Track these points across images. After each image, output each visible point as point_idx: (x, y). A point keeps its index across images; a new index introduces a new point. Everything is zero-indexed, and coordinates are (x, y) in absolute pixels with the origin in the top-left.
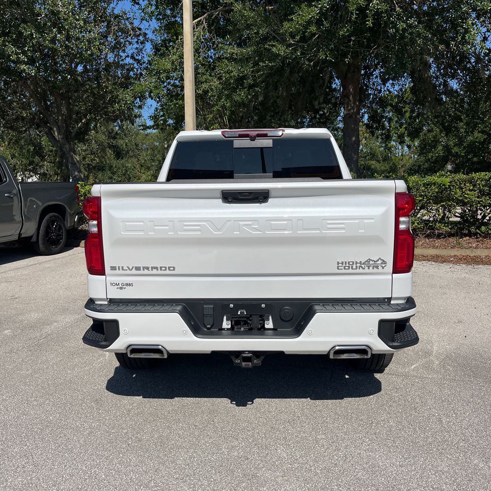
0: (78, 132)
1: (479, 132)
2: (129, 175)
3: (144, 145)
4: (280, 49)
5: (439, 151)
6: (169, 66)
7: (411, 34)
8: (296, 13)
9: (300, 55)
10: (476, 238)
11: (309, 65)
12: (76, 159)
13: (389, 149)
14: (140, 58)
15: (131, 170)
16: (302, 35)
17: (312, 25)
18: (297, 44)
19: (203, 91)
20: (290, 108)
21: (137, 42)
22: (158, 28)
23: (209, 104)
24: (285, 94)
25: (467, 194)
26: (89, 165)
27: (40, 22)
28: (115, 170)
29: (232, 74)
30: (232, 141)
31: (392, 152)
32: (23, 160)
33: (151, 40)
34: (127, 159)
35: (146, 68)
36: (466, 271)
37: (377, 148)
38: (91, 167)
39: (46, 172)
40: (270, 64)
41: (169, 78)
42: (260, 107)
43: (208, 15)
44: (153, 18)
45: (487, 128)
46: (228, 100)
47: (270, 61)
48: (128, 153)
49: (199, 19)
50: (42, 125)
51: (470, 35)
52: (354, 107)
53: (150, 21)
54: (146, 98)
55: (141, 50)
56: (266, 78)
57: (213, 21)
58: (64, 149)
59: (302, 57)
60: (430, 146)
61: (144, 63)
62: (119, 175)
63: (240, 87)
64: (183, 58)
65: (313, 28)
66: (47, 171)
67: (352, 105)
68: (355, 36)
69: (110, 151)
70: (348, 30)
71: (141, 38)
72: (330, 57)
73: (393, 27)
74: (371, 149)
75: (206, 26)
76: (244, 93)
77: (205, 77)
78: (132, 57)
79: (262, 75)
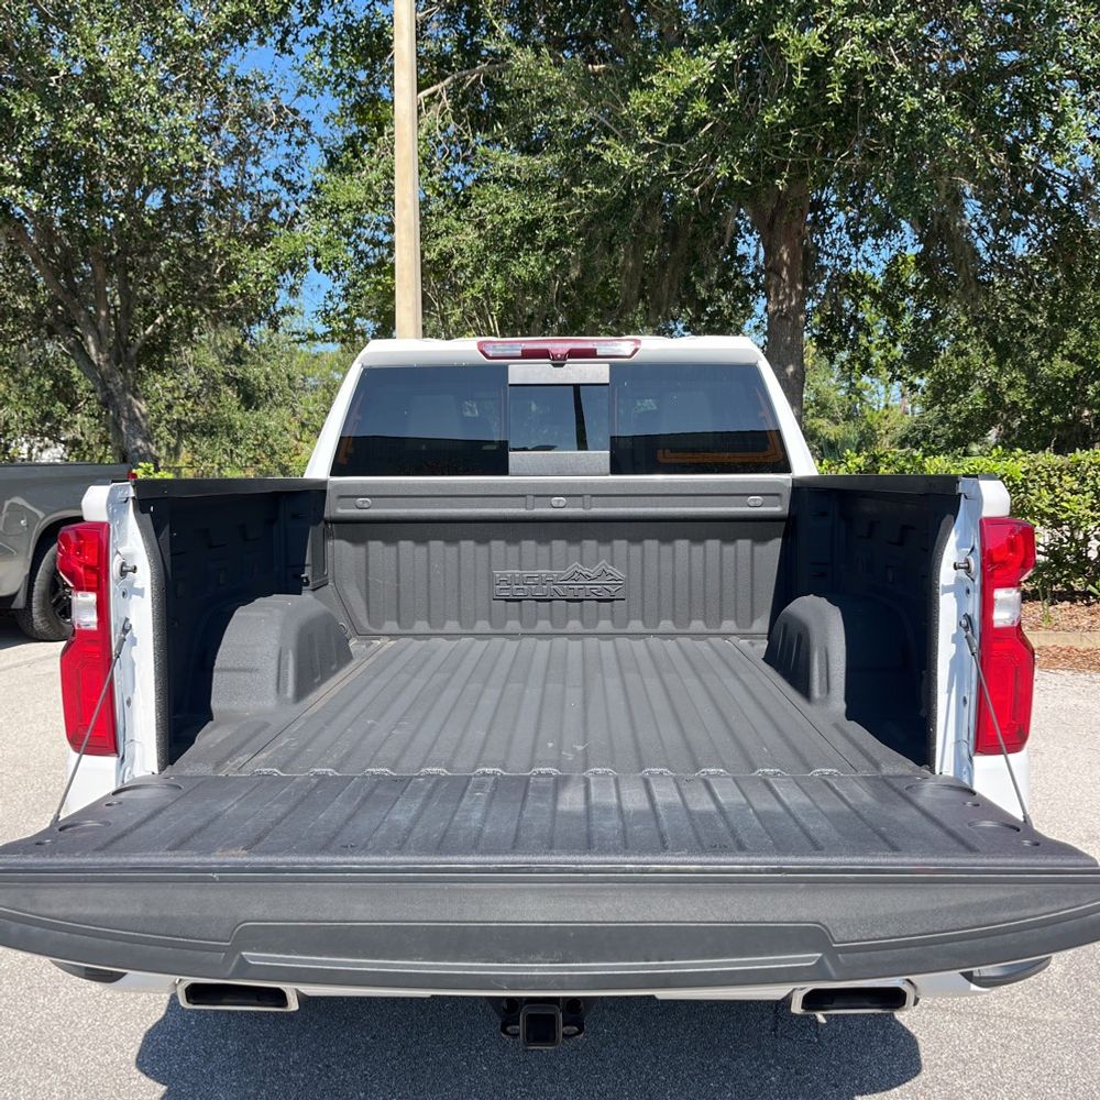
0: (146, 345)
1: (1064, 357)
2: (271, 446)
3: (310, 380)
4: (621, 156)
5: (975, 398)
6: (360, 195)
7: (931, 123)
8: (661, 69)
9: (670, 170)
10: (1088, 605)
11: (690, 194)
12: (139, 409)
13: (859, 393)
14: (293, 177)
15: (277, 436)
16: (674, 124)
17: (698, 98)
18: (660, 146)
19: (440, 254)
20: (642, 296)
21: (289, 142)
22: (337, 112)
23: (454, 286)
24: (630, 264)
25: (1068, 501)
26: (179, 422)
27: (56, 88)
28: (240, 434)
29: (508, 216)
30: (505, 368)
31: (864, 400)
32: (27, 409)
33: (320, 140)
34: (267, 409)
35: (308, 201)
36: (1075, 688)
37: (831, 390)
38: (184, 427)
39: (80, 437)
40: (598, 191)
41: (360, 224)
42: (573, 293)
43: (454, 81)
44: (326, 88)
45: (1083, 349)
46: (498, 276)
47: (598, 184)
48: (272, 396)
49: (432, 90)
50: (59, 329)
51: (1070, 127)
52: (790, 294)
53: (318, 96)
54: (305, 269)
55: (297, 158)
56: (588, 224)
57: (465, 94)
58: (111, 386)
59: (673, 176)
60: (955, 387)
61: (302, 187)
62: (247, 445)
63: (526, 246)
64: (393, 178)
65: (701, 106)
66: (83, 434)
67: (787, 290)
68: (798, 127)
69: (230, 392)
70: (782, 112)
71: (298, 132)
72: (741, 175)
73: (887, 109)
74: (817, 392)
75: (447, 105)
76: (537, 260)
77: (445, 221)
78: (277, 176)
79: (579, 216)
